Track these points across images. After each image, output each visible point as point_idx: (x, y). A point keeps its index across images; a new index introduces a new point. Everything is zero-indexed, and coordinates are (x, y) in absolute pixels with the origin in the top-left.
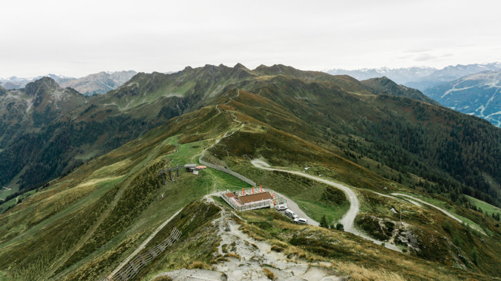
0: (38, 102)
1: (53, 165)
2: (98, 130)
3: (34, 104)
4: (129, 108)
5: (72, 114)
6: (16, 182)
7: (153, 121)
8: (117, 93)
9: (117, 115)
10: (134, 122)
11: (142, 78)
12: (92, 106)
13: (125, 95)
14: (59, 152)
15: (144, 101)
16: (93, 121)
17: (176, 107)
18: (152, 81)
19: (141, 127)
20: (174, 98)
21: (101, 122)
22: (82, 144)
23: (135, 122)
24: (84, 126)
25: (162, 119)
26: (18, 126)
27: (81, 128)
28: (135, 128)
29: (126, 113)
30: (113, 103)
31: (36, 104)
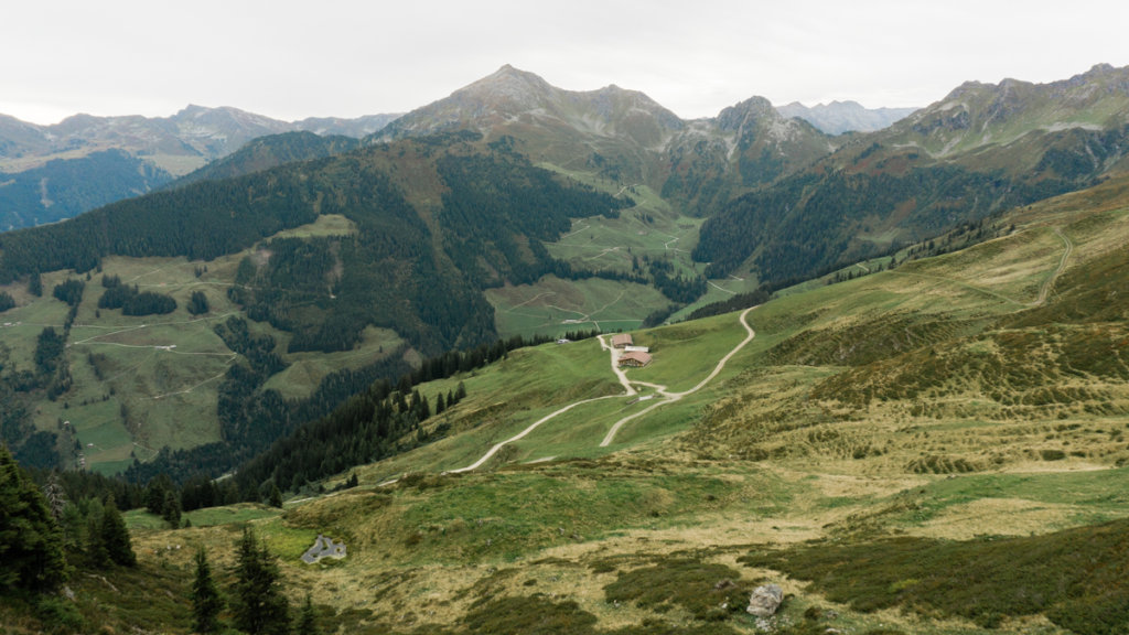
0: (747, 141)
1: (819, 245)
2: (895, 191)
3: (739, 145)
4: (952, 153)
5: (833, 161)
6: (749, 270)
7: (1026, 178)
8: (919, 124)
9: (931, 165)
10: (977, 178)
11: (976, 94)
12: (876, 146)
13: (937, 128)
14: (825, 225)
15: (985, 140)
16: (883, 174)
17: (1084, 150)
18: (1003, 99)
19: (993, 190)
20: (1077, 131)
21: (900, 176)
22: (865, 215)
23: (977, 180)
24: (865, 183)
25: (1049, 174)
26: (718, 181)
27: (861, 186)
28: (979, 193)
29: (951, 162)
30: (913, 144)
31: (743, 146)
